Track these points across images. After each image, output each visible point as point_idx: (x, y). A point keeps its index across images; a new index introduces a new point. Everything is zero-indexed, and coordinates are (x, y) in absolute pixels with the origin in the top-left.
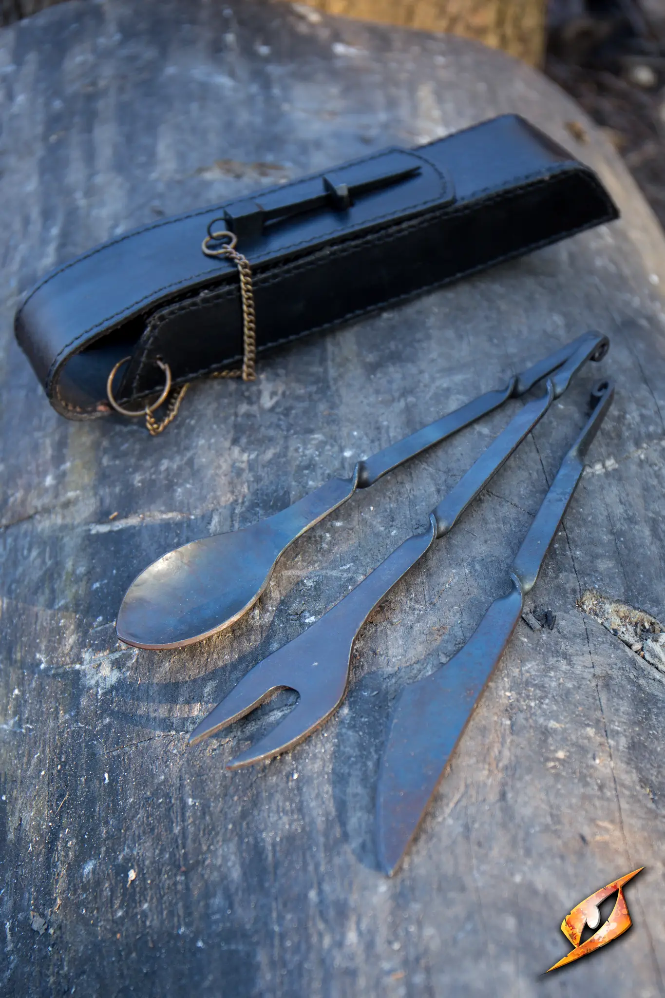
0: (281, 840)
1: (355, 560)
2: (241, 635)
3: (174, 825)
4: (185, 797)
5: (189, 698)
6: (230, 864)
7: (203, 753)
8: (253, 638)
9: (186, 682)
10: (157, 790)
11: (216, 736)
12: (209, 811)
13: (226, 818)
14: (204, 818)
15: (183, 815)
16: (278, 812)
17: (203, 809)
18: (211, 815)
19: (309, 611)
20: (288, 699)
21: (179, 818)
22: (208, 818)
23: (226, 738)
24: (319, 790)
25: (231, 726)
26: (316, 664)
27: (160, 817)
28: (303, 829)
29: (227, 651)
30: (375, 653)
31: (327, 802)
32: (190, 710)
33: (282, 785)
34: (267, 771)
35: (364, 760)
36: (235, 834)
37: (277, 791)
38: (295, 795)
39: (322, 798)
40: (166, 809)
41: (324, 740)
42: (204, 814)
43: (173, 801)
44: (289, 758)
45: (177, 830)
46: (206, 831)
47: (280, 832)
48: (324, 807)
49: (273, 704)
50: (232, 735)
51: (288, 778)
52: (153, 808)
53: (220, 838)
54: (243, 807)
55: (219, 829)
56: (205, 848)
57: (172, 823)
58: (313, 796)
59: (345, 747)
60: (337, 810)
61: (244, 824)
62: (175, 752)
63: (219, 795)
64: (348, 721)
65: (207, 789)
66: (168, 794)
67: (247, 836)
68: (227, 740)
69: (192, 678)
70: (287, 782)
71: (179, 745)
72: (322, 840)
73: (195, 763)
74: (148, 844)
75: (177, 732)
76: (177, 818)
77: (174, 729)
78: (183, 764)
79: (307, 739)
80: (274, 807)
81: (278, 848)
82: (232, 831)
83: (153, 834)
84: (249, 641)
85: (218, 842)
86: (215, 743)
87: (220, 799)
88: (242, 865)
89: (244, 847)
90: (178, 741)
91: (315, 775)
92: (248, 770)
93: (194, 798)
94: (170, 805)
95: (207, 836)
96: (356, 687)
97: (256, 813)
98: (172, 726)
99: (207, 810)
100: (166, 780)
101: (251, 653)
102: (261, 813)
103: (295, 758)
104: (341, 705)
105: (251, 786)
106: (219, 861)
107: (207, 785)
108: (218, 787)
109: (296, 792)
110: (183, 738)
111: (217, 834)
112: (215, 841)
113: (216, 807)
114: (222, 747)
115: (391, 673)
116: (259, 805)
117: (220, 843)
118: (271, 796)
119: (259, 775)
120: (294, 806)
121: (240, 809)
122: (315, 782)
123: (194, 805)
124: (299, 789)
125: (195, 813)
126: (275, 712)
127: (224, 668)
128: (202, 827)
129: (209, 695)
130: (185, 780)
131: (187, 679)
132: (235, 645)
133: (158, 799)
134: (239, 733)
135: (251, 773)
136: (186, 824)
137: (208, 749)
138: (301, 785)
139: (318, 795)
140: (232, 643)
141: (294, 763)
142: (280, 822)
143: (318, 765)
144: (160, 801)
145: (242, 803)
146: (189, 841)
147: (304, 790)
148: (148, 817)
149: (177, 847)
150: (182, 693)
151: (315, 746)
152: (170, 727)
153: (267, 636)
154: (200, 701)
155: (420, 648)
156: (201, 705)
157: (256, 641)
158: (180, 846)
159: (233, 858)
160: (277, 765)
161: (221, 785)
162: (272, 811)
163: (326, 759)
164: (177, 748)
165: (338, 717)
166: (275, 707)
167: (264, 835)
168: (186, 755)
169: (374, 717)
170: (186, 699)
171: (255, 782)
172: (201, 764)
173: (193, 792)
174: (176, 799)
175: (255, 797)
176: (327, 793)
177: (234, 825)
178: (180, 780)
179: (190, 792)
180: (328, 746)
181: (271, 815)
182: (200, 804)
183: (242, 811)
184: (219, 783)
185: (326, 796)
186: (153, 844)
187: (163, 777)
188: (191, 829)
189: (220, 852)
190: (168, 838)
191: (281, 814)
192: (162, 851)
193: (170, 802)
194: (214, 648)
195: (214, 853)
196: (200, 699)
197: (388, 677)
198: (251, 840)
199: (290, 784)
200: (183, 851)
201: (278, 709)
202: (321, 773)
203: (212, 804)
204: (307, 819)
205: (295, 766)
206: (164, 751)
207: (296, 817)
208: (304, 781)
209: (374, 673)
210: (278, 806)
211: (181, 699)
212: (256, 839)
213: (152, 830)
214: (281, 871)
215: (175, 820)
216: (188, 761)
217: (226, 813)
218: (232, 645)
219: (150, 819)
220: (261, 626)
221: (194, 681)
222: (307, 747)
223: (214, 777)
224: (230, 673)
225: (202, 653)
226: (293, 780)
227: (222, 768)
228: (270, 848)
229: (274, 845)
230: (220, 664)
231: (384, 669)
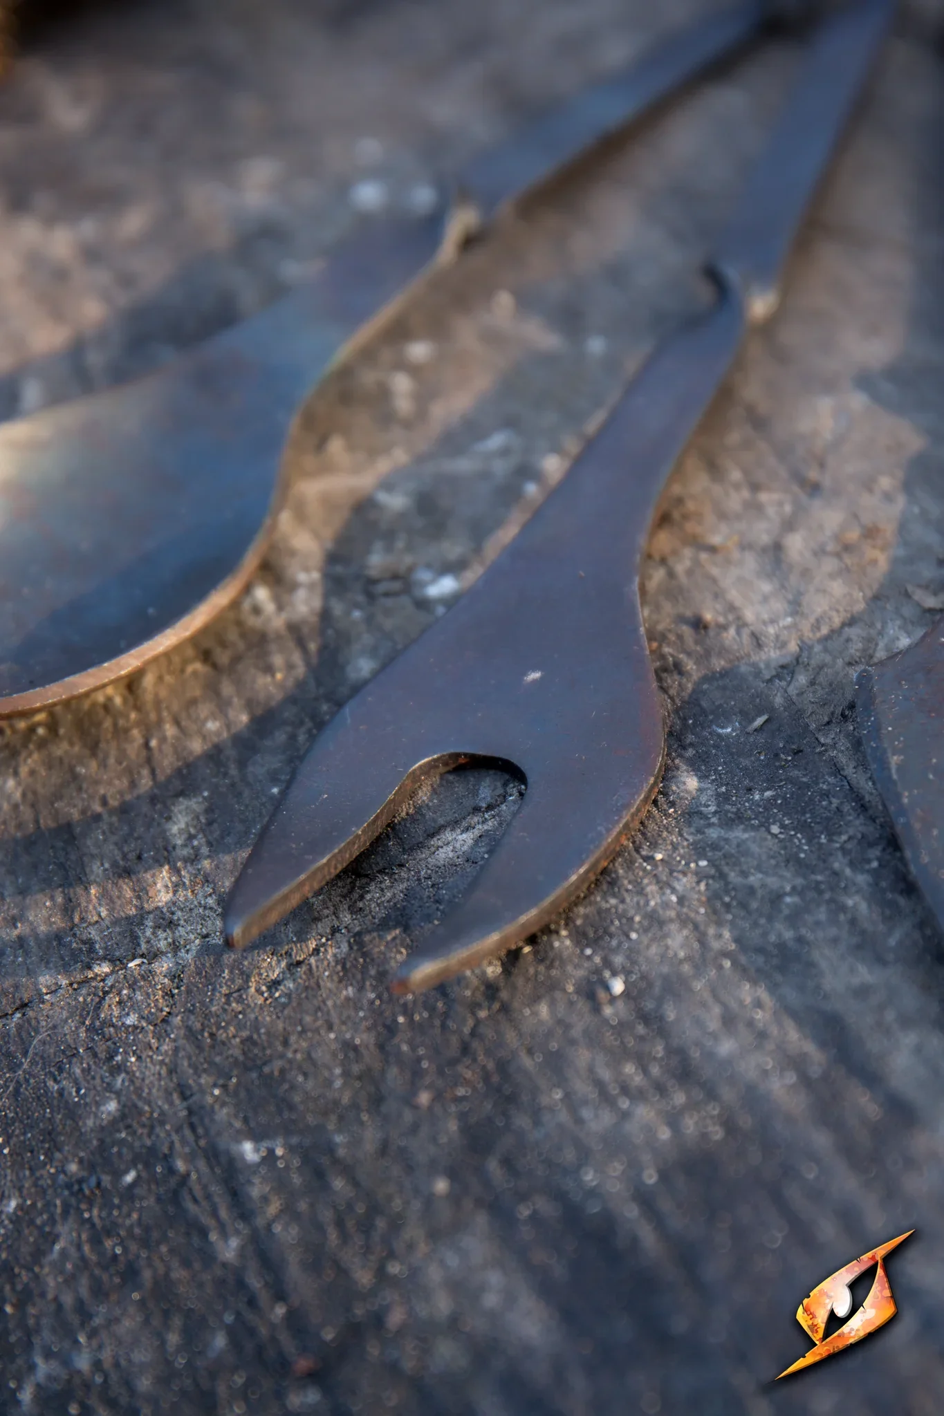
0: (664, 1176)
1: (511, 423)
2: (236, 659)
3: (213, 1237)
4: (223, 1143)
5: (125, 857)
6: (491, 1300)
7: (240, 1000)
8: (278, 660)
9: (97, 818)
10: (103, 1147)
11: (268, 941)
12: (336, 1161)
13: (410, 1169)
14: (325, 1187)
15: (236, 1195)
16: (606, 1098)
17: (306, 1159)
18: (348, 1171)
19: (429, 566)
20: (475, 793)
21: (223, 1213)
22: (338, 1184)
23: (305, 940)
24: (724, 1005)
25: (306, 905)
26: (535, 675)
27: (147, 1229)
28: (729, 1124)
29: (204, 710)
30: (699, 625)
31: (774, 1030)
32: (142, 892)
33: (581, 1021)
34: (504, 995)
35: (827, 896)
36: (468, 1204)
37: (573, 1042)
38: (642, 1039)
39: (750, 1024)
40: (159, 1200)
41: (662, 872)
42: (320, 1174)
43: (180, 1165)
44: (563, 942)
45: (229, 1249)
46: (350, 1224)
47: (646, 1158)
48: (770, 1046)
49: (429, 815)
50: (324, 927)
51: (591, 996)
52: (107, 1205)
53: (413, 1231)
54: (462, 1116)
55: (397, 1204)
56: (364, 1277)
57: (203, 1233)
58: (714, 1025)
59: (744, 874)
60: (823, 1045)
61: (493, 1166)
62: (131, 1020)
63: (355, 1106)
64: (712, 809)
65: (297, 1099)
66: (152, 1150)
67: (523, 1197)
68: (312, 945)
69: (114, 803)
70: (596, 1009)
71: (139, 996)
72: (822, 1140)
73: (222, 1035)
74: (127, 1323)
75: (118, 962)
76: (214, 1213)
77: (104, 958)
78: (176, 1050)
79: (603, 879)
80: (582, 1088)
81: (665, 1205)
82: (455, 1198)
83: (138, 1287)
84: (269, 670)
85: (411, 1247)
86: (271, 966)
87: (365, 1117)
88: (545, 1289)
89: (526, 1233)
90: (133, 987)
91: (686, 968)
92: (432, 1009)
93: (256, 1137)
94: (173, 1182)
95: (358, 1240)
96: (684, 720)
97: (522, 1121)
98: (91, 950)
99: (325, 1160)
100: (128, 1114)
101: (291, 700)
102: (546, 1117)
103: (580, 937)
104: (667, 774)
105: (465, 1049)
106: (443, 1305)
107: (293, 1087)
108: (338, 1083)
109: (641, 1029)
110: (148, 976)
111: (396, 1224)
112: (399, 1246)
113: (356, 1142)
114: (301, 970)
115: (784, 661)
116: (525, 1098)
117: (423, 1248)
118: (556, 1064)
119: (483, 1014)
120: (655, 1070)
121: (453, 1126)
122: (698, 985)
123: (270, 1156)
124: (653, 1020)
125: (281, 1184)
126: (448, 835)
127: (215, 755)
128: (327, 1215)
129: (191, 837)
130: (202, 1091)
131: (97, 808)
132: (227, 689)
133: (118, 1174)
134: (347, 918)
135: (446, 1015)
136: (260, 1222)
137: (253, 985)
138: (649, 1005)
139: (729, 1021)
140: (212, 689)
141: (588, 952)
142: (632, 1127)
143: (678, 941)
144: (130, 1177)
145: (453, 1109)
146: (294, 1271)
147: (671, 1015)
148: (96, 1241)
149: (252, 1302)
150: (94, 851)
151: (641, 892)
152: (87, 955)
153: (323, 648)
154: (168, 860)
155: (837, 588)
156: (176, 871)
157: (290, 667)
158: (264, 1297)
159: (495, 1278)
160: (532, 971)
161: (346, 1074)
162: (585, 1102)
163: (699, 919)
164: (135, 1007)
165: (672, 804)
166: (441, 821)
167: (589, 1177)
168: (177, 1020)
169: (790, 780)
170: (114, 864)
171: (473, 1033)
172: (245, 1034)
173: (246, 1120)
174: (190, 1158)
175: (495, 1079)
176: (758, 1004)
177: (452, 1174)
178: (184, 1098)
179: (238, 1124)
180: (684, 883)
181: (586, 1113)
182: (290, 1149)
183: (465, 1129)
184: (338, 1071)
185: (759, 1015)
186: (147, 1322)
187: (112, 1106)
188: (286, 1234)
189: (434, 1274)
190: (201, 1285)
191: (624, 1104)
192: (194, 1331)
193: (171, 1171)
194: (158, 710)
195: (412, 1285)
196: (165, 855)
197: (778, 676)
198: (544, 1206)
199: (608, 1011)
200: (280, 1311)
201: (454, 824)
202: (703, 958)
203: (339, 1139)
204: (728, 1094)
205: (597, 960)
206: (91, 1029)
207: (679, 1098)
208: (657, 990)
209: (724, 674)
210: (599, 1085)
211: (97, 869)
212: (559, 1196)
213: (130, 1274)
214: (715, 1269)
215: (207, 1220)
216: (191, 1034)
217: (403, 1155)
218: (217, 693)
219: (108, 1243)
220: (294, 629)
221: (124, 810)
222: (613, 901)
223: (309, 1057)
224: (242, 764)
225: (121, 733)
226: (613, 999)
227: (330, 1028)
228: (631, 1212)
229: (644, 1199)
230: (197, 746)
231: (755, 658)
